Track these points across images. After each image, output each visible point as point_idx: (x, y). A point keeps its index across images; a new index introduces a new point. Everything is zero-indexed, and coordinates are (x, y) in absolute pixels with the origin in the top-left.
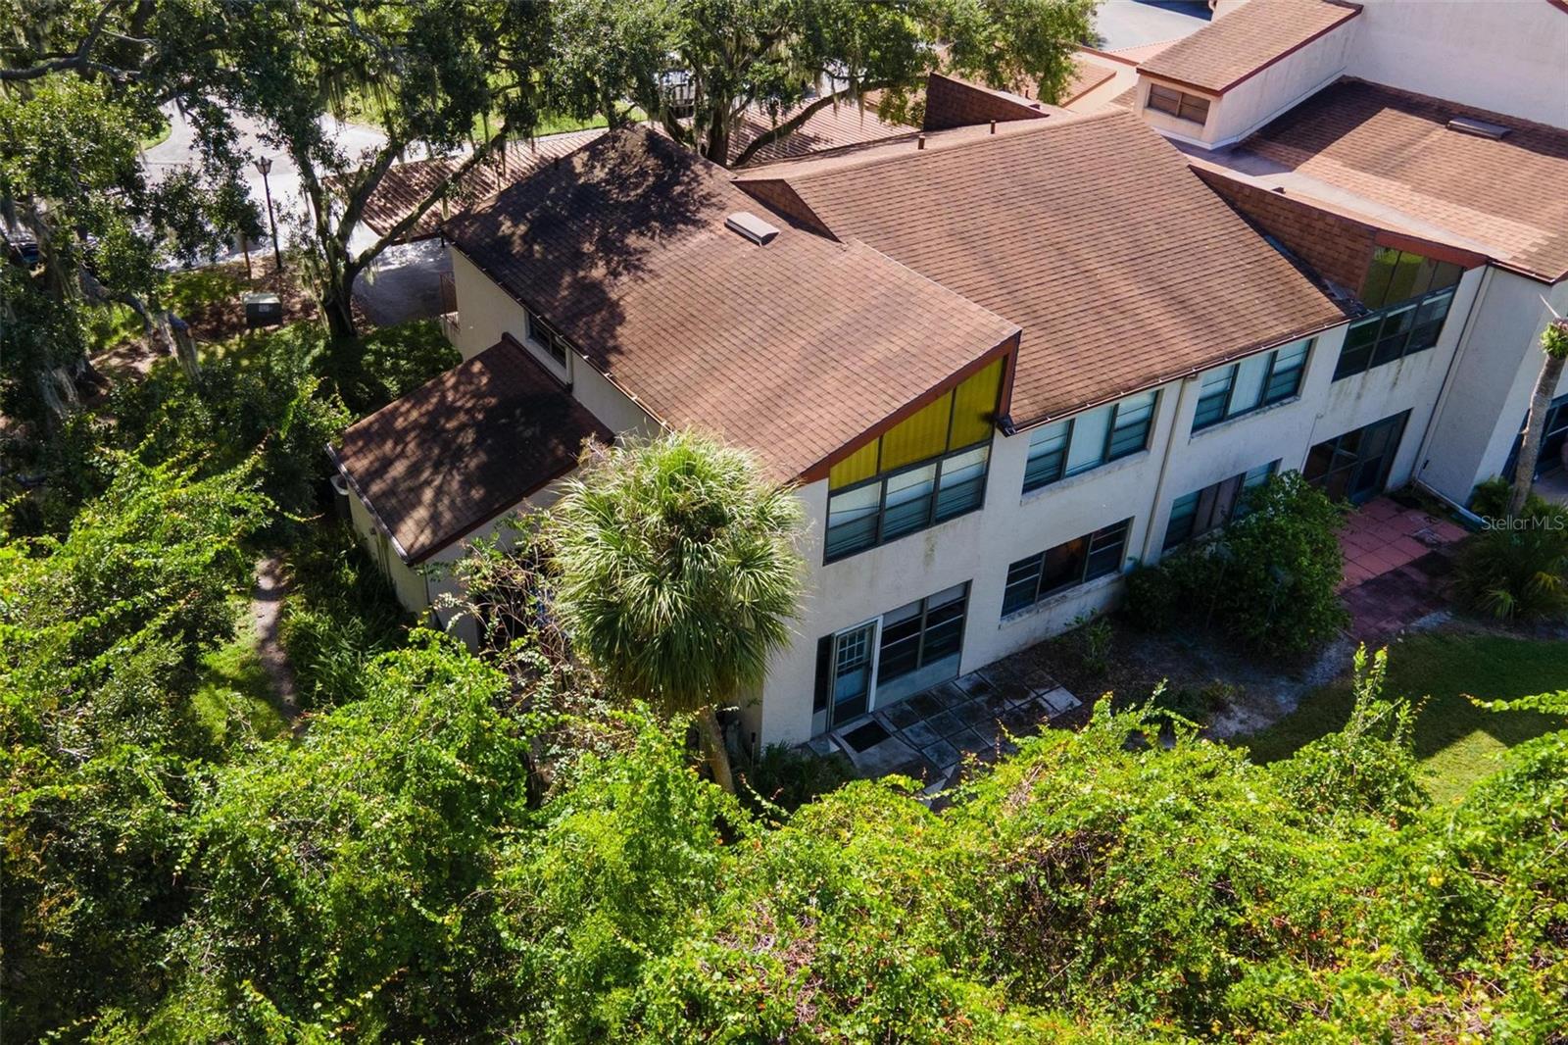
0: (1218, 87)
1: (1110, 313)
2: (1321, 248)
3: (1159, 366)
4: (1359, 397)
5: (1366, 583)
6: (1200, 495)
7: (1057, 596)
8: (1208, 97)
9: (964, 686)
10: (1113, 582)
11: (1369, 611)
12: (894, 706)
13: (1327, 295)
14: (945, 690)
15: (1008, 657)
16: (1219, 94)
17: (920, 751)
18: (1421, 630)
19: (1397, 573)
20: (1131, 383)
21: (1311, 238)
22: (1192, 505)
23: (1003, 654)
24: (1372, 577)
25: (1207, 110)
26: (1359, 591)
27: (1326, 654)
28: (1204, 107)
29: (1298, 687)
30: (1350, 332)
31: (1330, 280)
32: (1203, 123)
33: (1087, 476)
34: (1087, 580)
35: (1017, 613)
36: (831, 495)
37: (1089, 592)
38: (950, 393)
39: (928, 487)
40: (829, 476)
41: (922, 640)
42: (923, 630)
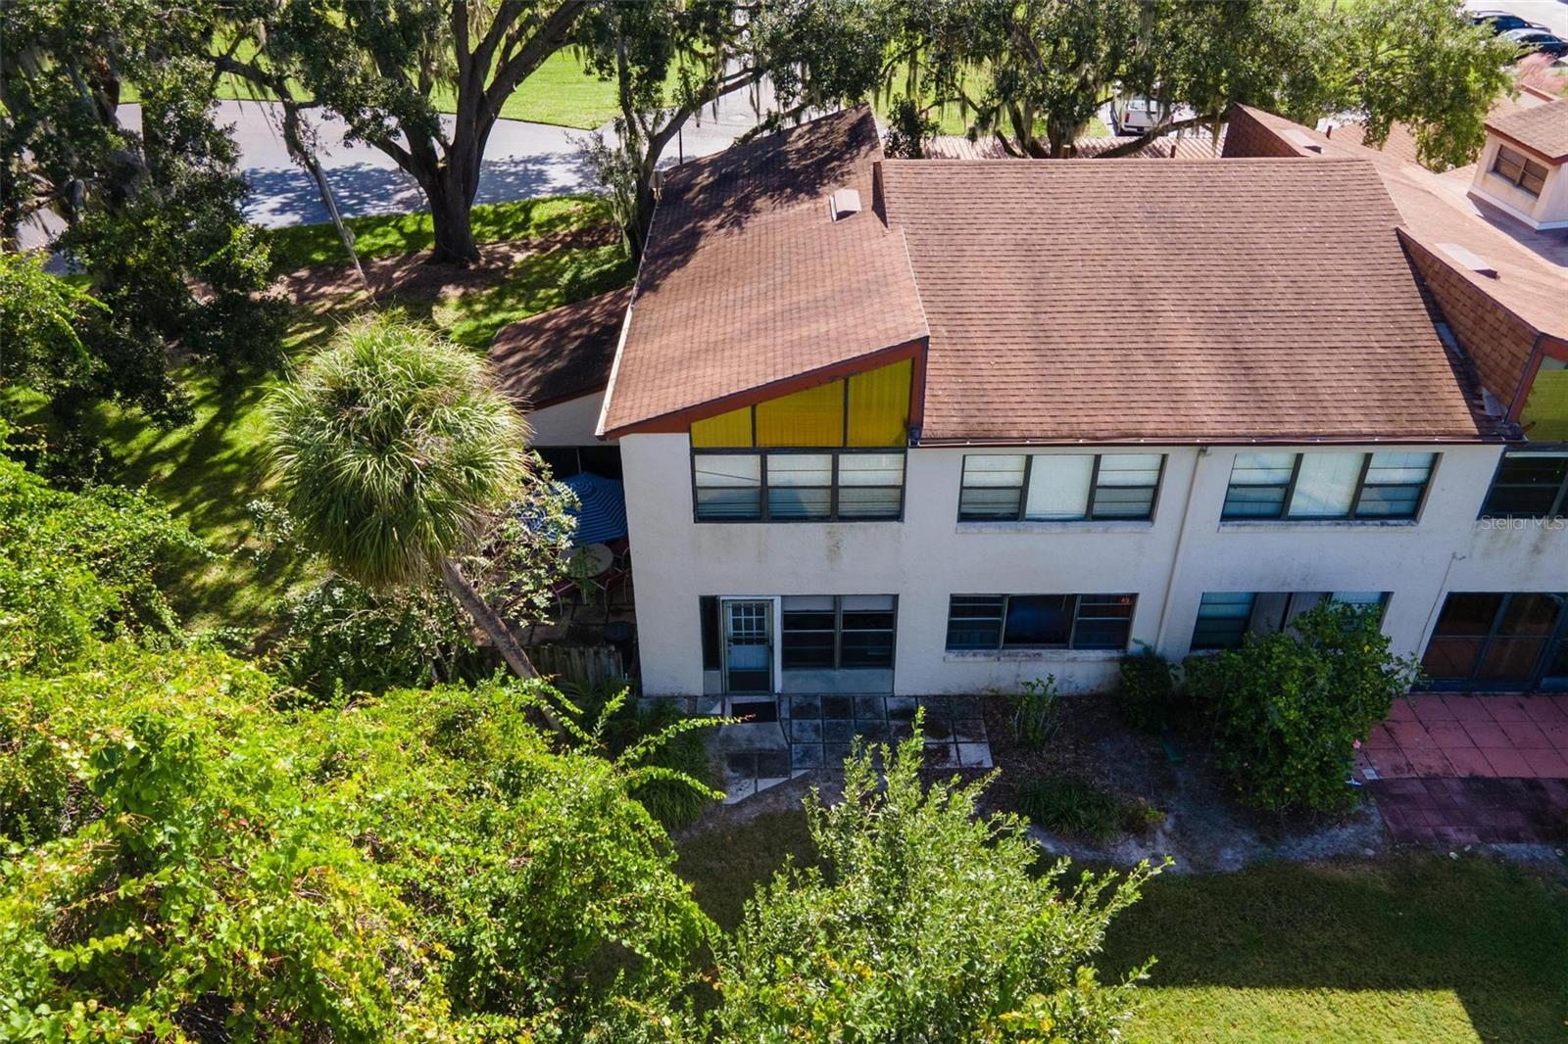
0: (1554, 155)
1: (1142, 358)
2: (1487, 348)
3: (1153, 426)
4: (1537, 550)
5: (1474, 778)
6: (1255, 598)
7: (1031, 652)
8: (1547, 166)
9: (892, 704)
10: (1112, 660)
11: (1445, 810)
12: (805, 696)
13: (1470, 406)
14: (869, 703)
15: (961, 696)
16: (1558, 162)
17: (790, 745)
18: (1497, 856)
19: (1533, 784)
20: (1098, 434)
21: (1481, 334)
22: (1246, 607)
23: (954, 691)
24: (1489, 774)
25: (1543, 180)
26: (1454, 784)
27: (1334, 831)
28: (1541, 176)
29: (1263, 849)
30: (1504, 462)
31: (1488, 389)
32: (1537, 195)
33: (1056, 528)
34: (1076, 648)
35: (971, 652)
36: (695, 451)
37: (1074, 660)
38: (840, 383)
39: (825, 478)
40: (689, 431)
41: (838, 639)
42: (839, 630)
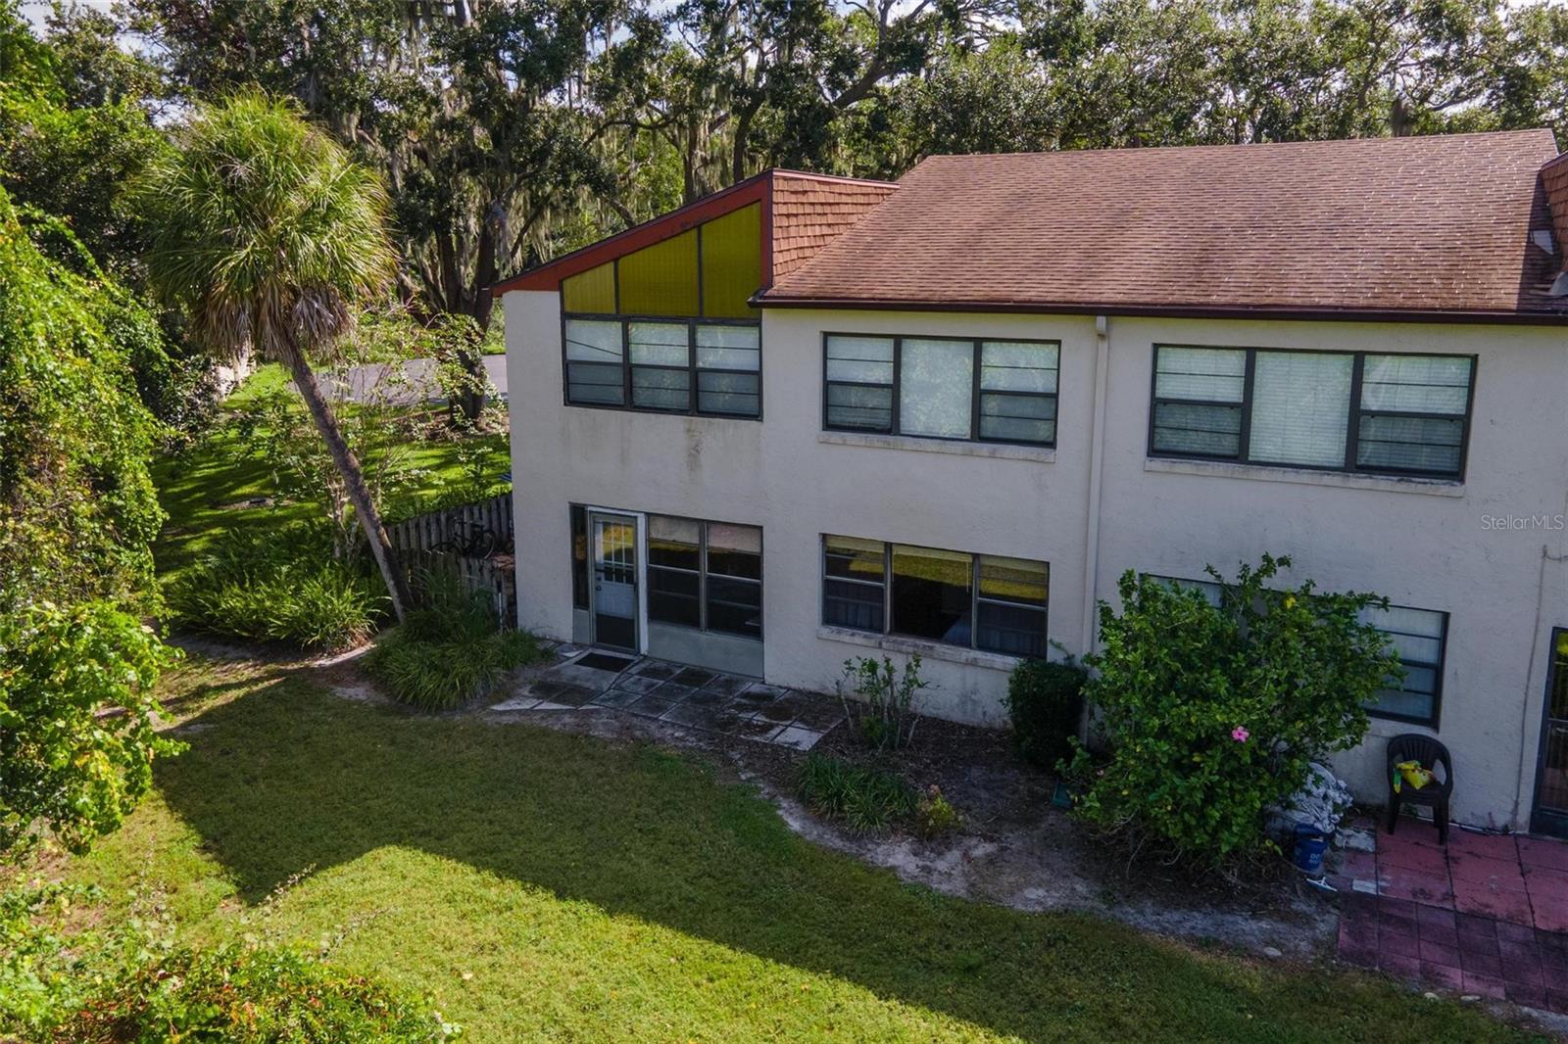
7: (922, 642)
14: (732, 683)
34: (983, 647)
35: (850, 631)
36: (566, 316)
37: (974, 663)
38: (694, 233)
39: (679, 356)
40: (561, 289)
41: (703, 585)
42: (704, 571)
